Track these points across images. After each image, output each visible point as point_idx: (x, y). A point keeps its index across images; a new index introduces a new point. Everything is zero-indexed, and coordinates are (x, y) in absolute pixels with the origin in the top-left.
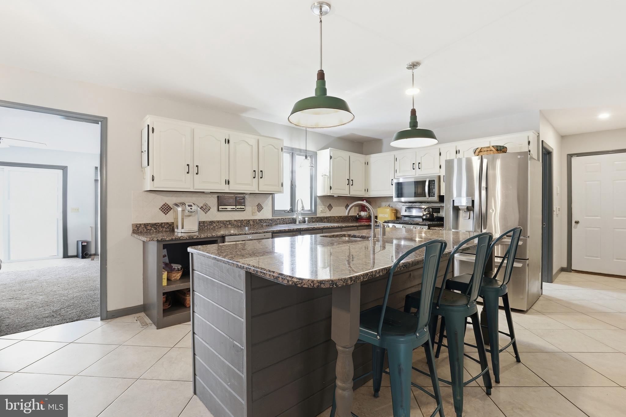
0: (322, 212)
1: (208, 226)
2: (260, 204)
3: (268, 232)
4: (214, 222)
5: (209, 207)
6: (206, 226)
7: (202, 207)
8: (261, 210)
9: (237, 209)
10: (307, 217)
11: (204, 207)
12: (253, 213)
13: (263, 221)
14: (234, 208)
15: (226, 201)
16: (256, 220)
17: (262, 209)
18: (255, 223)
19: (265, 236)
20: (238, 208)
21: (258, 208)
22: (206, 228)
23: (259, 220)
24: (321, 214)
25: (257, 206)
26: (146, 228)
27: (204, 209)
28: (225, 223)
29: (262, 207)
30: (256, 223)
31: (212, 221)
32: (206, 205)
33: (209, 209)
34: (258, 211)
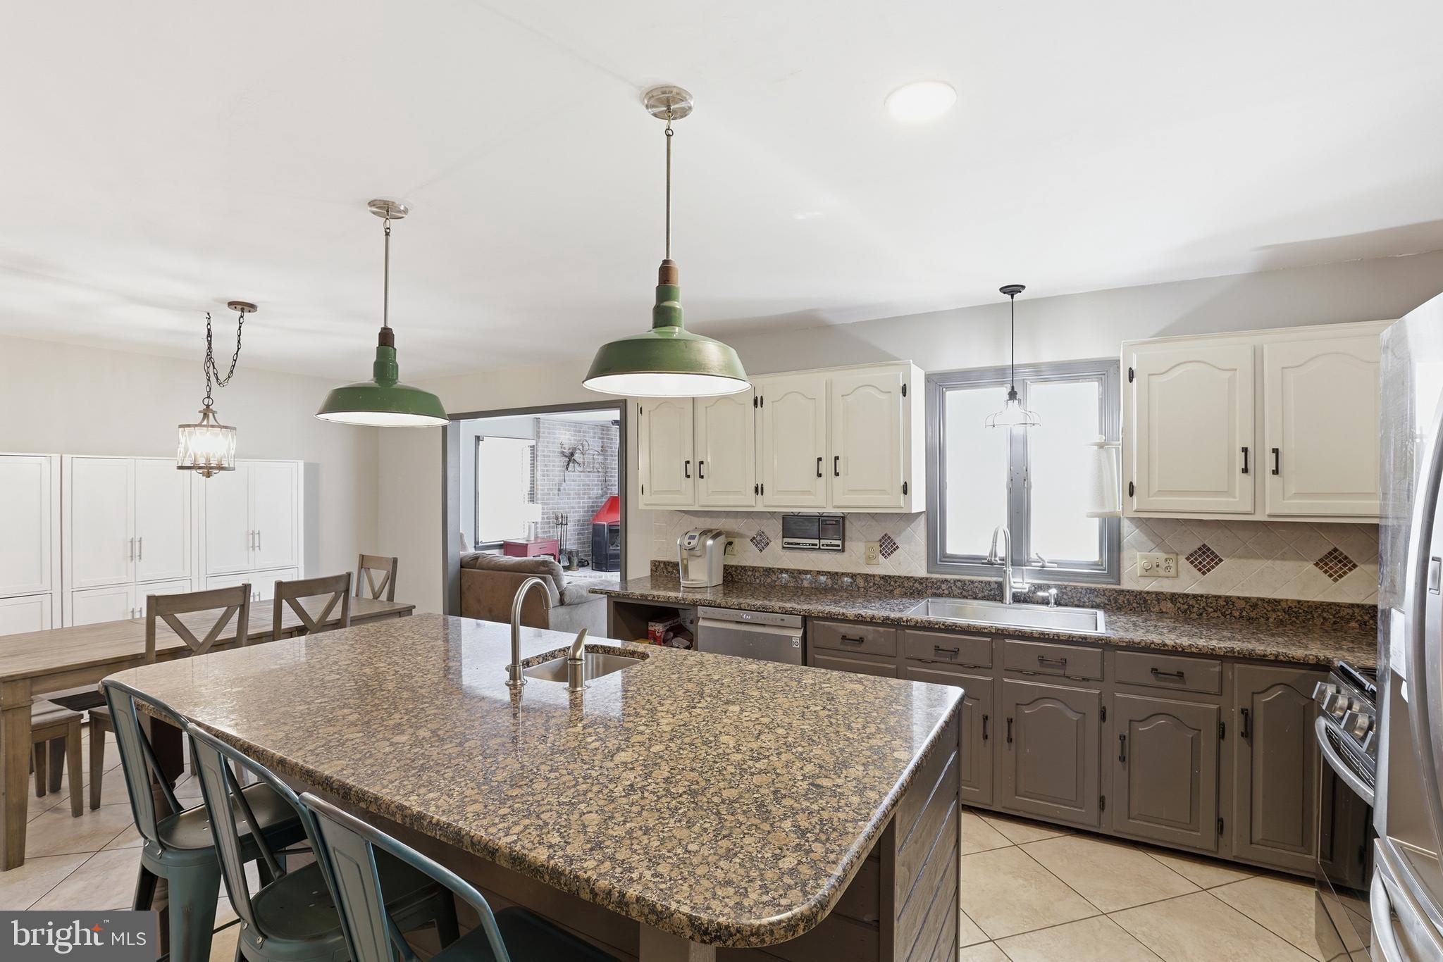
0: (1149, 572)
1: (762, 579)
2: (889, 537)
3: (796, 613)
4: (773, 572)
5: (767, 538)
6: (758, 578)
7: (754, 538)
8: (892, 552)
9: (821, 547)
10: (1056, 586)
11: (758, 538)
12: (869, 560)
13: (896, 582)
14: (816, 545)
15: (798, 527)
16: (874, 576)
17: (895, 550)
18: (871, 584)
19: (782, 620)
20: (823, 545)
21: (881, 546)
22: (758, 581)
23: (883, 577)
24: (1142, 580)
25: (880, 540)
26: (666, 569)
27: (759, 543)
28: (795, 574)
29: (894, 544)
30: (874, 584)
31: (770, 569)
32: (761, 534)
33: (768, 544)
34: (883, 555)
